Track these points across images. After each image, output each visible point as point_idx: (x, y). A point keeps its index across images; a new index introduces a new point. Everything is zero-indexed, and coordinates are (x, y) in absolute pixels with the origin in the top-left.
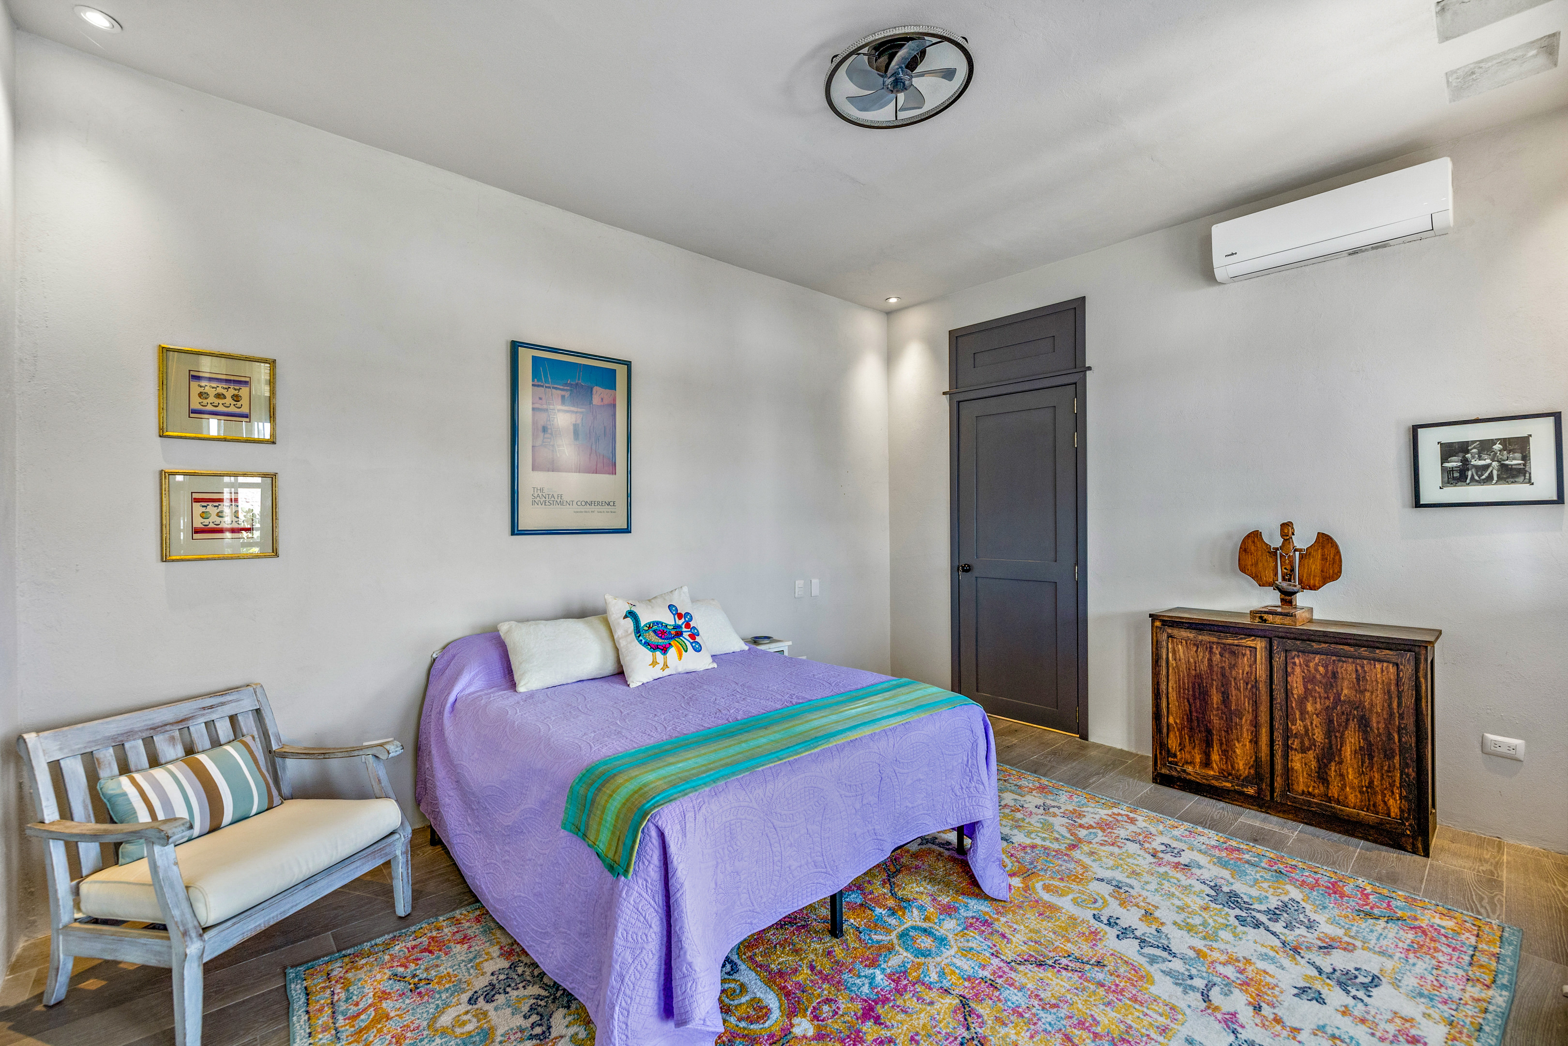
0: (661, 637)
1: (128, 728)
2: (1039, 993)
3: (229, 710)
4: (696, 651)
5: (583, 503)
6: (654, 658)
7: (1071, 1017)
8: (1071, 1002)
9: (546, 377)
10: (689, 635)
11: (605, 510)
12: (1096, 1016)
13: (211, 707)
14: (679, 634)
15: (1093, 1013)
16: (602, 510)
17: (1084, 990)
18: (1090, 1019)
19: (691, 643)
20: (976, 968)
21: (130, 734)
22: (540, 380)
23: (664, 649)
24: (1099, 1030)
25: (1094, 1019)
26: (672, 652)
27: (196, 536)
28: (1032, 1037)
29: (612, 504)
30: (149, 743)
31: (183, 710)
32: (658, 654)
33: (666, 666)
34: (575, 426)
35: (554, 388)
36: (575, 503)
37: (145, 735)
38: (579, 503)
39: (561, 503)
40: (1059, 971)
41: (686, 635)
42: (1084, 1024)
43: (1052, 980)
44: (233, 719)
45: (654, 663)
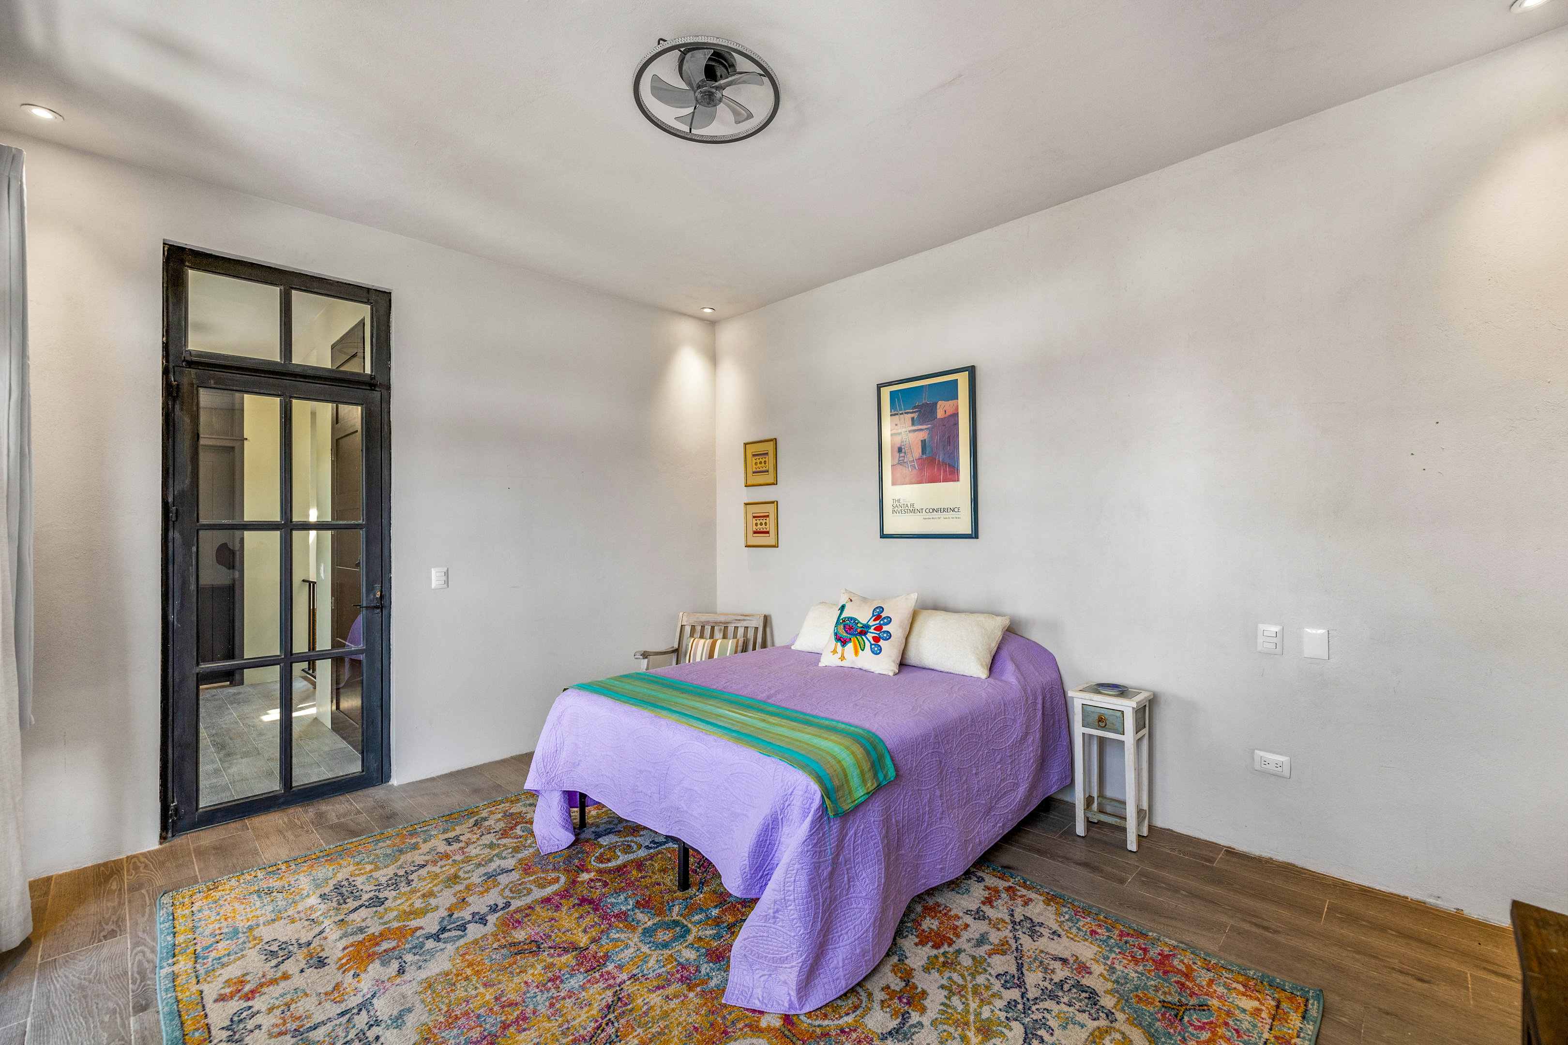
0: (847, 632)
1: (707, 620)
2: (573, 999)
3: (745, 624)
4: (873, 652)
5: (931, 511)
6: (836, 647)
7: (534, 1013)
8: (552, 1018)
9: (900, 406)
10: (874, 638)
11: (950, 516)
12: (528, 1032)
13: (739, 620)
14: (863, 633)
15: (532, 1031)
16: (947, 516)
17: (563, 1033)
18: (525, 1026)
19: (871, 645)
20: (619, 962)
21: (708, 622)
22: (895, 410)
23: (844, 642)
24: (512, 1029)
25: (524, 1030)
26: (850, 646)
27: (755, 535)
28: (526, 983)
29: (956, 510)
30: (713, 628)
31: (729, 619)
32: (839, 644)
33: (843, 658)
34: (923, 442)
35: (906, 413)
36: (924, 511)
37: (712, 625)
38: (927, 511)
39: (913, 511)
40: (597, 1021)
41: (870, 636)
42: (522, 1020)
43: (587, 1012)
44: (746, 628)
45: (835, 652)
